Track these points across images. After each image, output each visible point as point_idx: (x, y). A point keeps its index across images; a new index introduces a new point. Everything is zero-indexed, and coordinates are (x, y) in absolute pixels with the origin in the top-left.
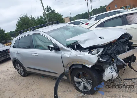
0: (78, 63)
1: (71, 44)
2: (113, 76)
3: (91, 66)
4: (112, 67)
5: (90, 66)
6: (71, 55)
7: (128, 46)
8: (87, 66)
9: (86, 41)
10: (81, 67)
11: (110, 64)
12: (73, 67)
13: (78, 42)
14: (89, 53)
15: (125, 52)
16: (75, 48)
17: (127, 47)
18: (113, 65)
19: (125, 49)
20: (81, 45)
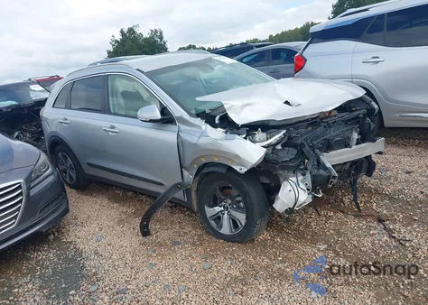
0: (216, 160)
1: (208, 111)
2: (297, 200)
3: (246, 170)
4: (301, 178)
5: (244, 170)
6: (202, 138)
7: (360, 134)
8: (237, 168)
9: (247, 108)
10: (223, 171)
11: (295, 170)
12: (206, 170)
13: (225, 106)
14: (245, 138)
15: (348, 145)
16: (217, 121)
17: (355, 136)
18: (304, 175)
19: (349, 138)
20: (232, 115)
